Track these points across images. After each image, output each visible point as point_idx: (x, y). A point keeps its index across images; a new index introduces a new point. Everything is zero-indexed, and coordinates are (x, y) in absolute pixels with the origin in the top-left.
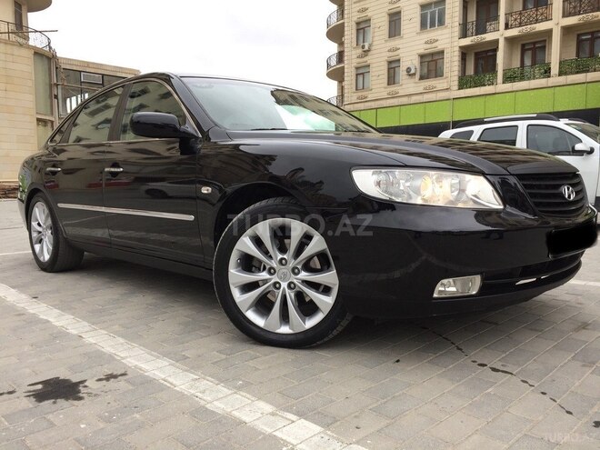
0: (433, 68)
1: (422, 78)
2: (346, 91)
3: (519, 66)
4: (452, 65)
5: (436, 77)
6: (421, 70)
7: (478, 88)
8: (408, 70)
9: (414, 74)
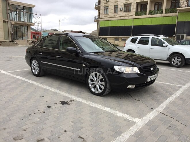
0: (128, 8)
1: (124, 12)
2: (101, 14)
3: (154, 10)
4: (134, 8)
5: (129, 11)
6: (124, 9)
7: (141, 16)
8: (120, 9)
9: (122, 10)
